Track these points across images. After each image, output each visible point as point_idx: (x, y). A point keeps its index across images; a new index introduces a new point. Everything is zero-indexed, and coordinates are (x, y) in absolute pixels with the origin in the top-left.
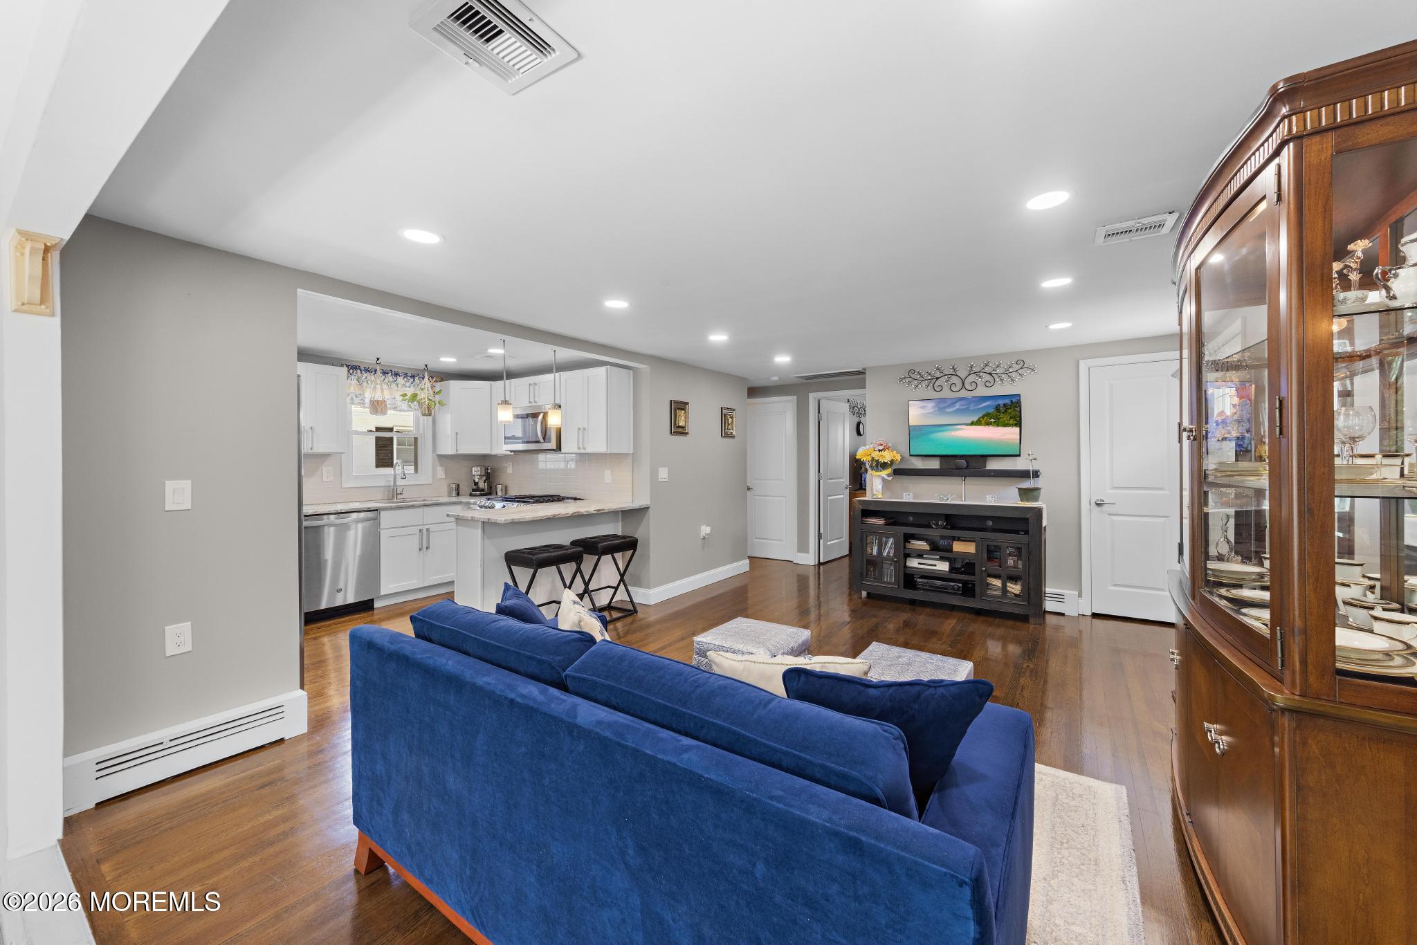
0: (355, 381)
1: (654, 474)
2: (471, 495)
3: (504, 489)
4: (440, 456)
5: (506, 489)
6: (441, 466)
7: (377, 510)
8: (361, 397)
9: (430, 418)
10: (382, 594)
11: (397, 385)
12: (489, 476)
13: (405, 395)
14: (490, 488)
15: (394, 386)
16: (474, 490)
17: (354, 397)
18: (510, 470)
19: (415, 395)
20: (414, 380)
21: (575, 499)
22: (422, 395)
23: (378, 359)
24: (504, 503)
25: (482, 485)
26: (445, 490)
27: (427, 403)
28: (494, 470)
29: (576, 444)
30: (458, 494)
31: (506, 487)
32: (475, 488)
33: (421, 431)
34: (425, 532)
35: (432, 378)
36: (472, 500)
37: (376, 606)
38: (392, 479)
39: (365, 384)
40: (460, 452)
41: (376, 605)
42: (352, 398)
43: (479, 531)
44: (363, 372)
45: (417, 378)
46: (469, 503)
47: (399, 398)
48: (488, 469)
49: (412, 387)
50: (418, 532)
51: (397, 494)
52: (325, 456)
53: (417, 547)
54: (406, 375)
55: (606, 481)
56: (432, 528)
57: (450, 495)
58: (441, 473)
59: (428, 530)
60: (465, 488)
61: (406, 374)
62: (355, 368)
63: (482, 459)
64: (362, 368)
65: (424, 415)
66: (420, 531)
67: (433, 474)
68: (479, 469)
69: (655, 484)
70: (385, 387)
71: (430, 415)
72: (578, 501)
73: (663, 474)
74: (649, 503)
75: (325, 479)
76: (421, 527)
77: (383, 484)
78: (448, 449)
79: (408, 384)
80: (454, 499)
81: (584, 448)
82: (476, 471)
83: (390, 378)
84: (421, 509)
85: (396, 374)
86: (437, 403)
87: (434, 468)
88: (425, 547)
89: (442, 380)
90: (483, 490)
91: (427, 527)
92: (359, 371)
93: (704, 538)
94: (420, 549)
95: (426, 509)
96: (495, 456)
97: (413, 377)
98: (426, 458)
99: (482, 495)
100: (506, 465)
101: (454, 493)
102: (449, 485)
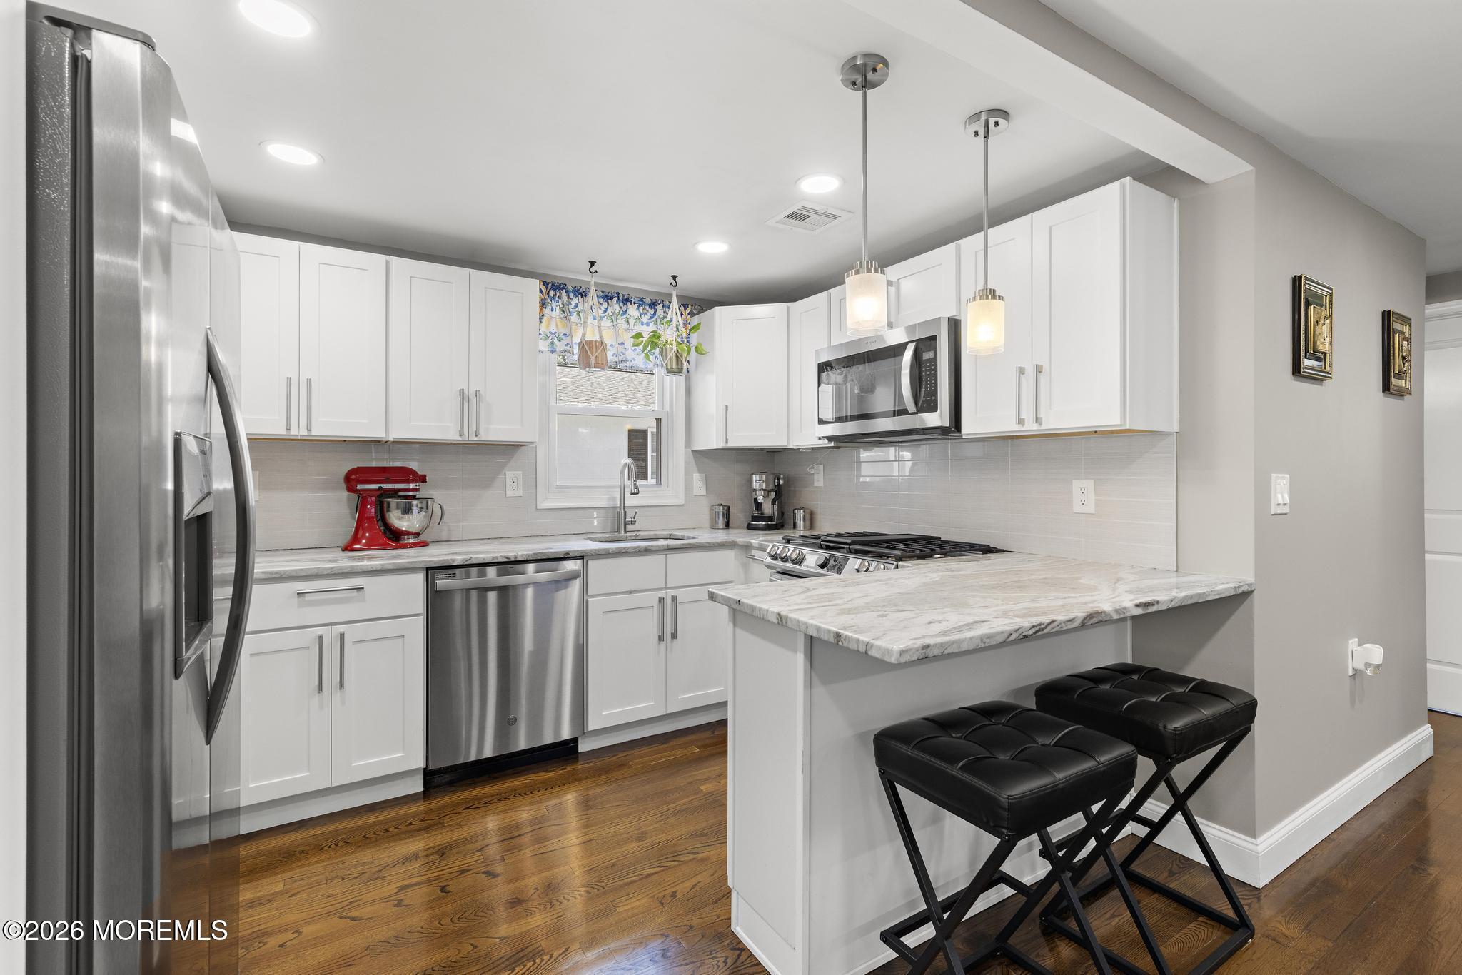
0: (557, 313)
1: (1263, 492)
2: (750, 527)
3: (808, 516)
4: (698, 453)
5: (811, 519)
6: (700, 471)
7: (582, 557)
8: (567, 340)
9: (679, 380)
10: (591, 728)
11: (627, 320)
12: (780, 492)
13: (639, 335)
14: (782, 514)
15: (621, 321)
16: (754, 518)
17: (556, 342)
18: (819, 481)
19: (656, 335)
20: (656, 311)
21: (987, 550)
22: (669, 335)
23: (592, 263)
24: (826, 553)
25: (769, 509)
26: (705, 517)
27: (675, 349)
28: (787, 480)
29: (1014, 412)
30: (727, 525)
31: (812, 514)
32: (756, 513)
33: (667, 408)
34: (668, 601)
35: (686, 307)
36: (756, 539)
37: (580, 750)
38: (618, 495)
39: (574, 318)
40: (732, 444)
41: (583, 747)
42: (552, 343)
43: (800, 659)
44: (571, 295)
45: (660, 307)
46: (747, 547)
47: (629, 343)
48: (779, 479)
49: (652, 324)
50: (656, 603)
51: (626, 523)
52: (511, 448)
53: (654, 632)
54: (641, 302)
55: (1077, 508)
56: (682, 595)
57: (713, 526)
58: (699, 486)
59: (674, 599)
60: (740, 514)
61: (642, 300)
62: (559, 287)
63: (768, 458)
64: (570, 288)
65: (670, 371)
66: (661, 600)
67: (686, 488)
68: (764, 477)
69: (1267, 523)
70: (606, 323)
71: (680, 371)
72: (994, 557)
73: (1281, 493)
74: (1250, 579)
75: (510, 493)
76: (661, 594)
77: (603, 503)
78: (711, 439)
79: (645, 319)
80: (721, 536)
81: (1038, 420)
82: (759, 482)
83: (615, 306)
84: (661, 557)
85: (626, 301)
86: (693, 349)
87: (688, 475)
88: (668, 634)
89: (701, 311)
90: (771, 519)
91: (673, 592)
92: (564, 293)
93: (1357, 673)
94: (661, 638)
95: (673, 557)
96: (795, 451)
97: (653, 305)
98: (676, 458)
99: (769, 528)
100: (812, 471)
101: (721, 523)
102: (712, 508)
